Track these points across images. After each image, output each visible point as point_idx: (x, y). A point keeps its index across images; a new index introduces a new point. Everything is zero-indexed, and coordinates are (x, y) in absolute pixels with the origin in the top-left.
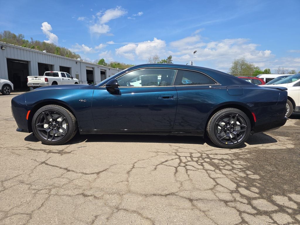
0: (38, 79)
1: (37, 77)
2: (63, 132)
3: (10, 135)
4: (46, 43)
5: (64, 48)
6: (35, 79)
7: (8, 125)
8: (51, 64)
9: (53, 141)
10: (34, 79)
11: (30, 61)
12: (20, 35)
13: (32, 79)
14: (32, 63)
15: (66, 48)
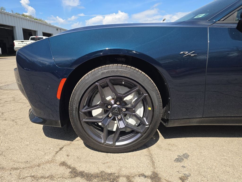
0: (25, 43)
1: (23, 42)
2: (135, 125)
3: (13, 120)
4: (25, 15)
5: (41, 20)
6: (22, 44)
7: (5, 97)
8: (34, 30)
9: (117, 144)
10: (20, 43)
11: (15, 27)
12: (2, 8)
13: (19, 44)
14: (16, 28)
15: (42, 19)
